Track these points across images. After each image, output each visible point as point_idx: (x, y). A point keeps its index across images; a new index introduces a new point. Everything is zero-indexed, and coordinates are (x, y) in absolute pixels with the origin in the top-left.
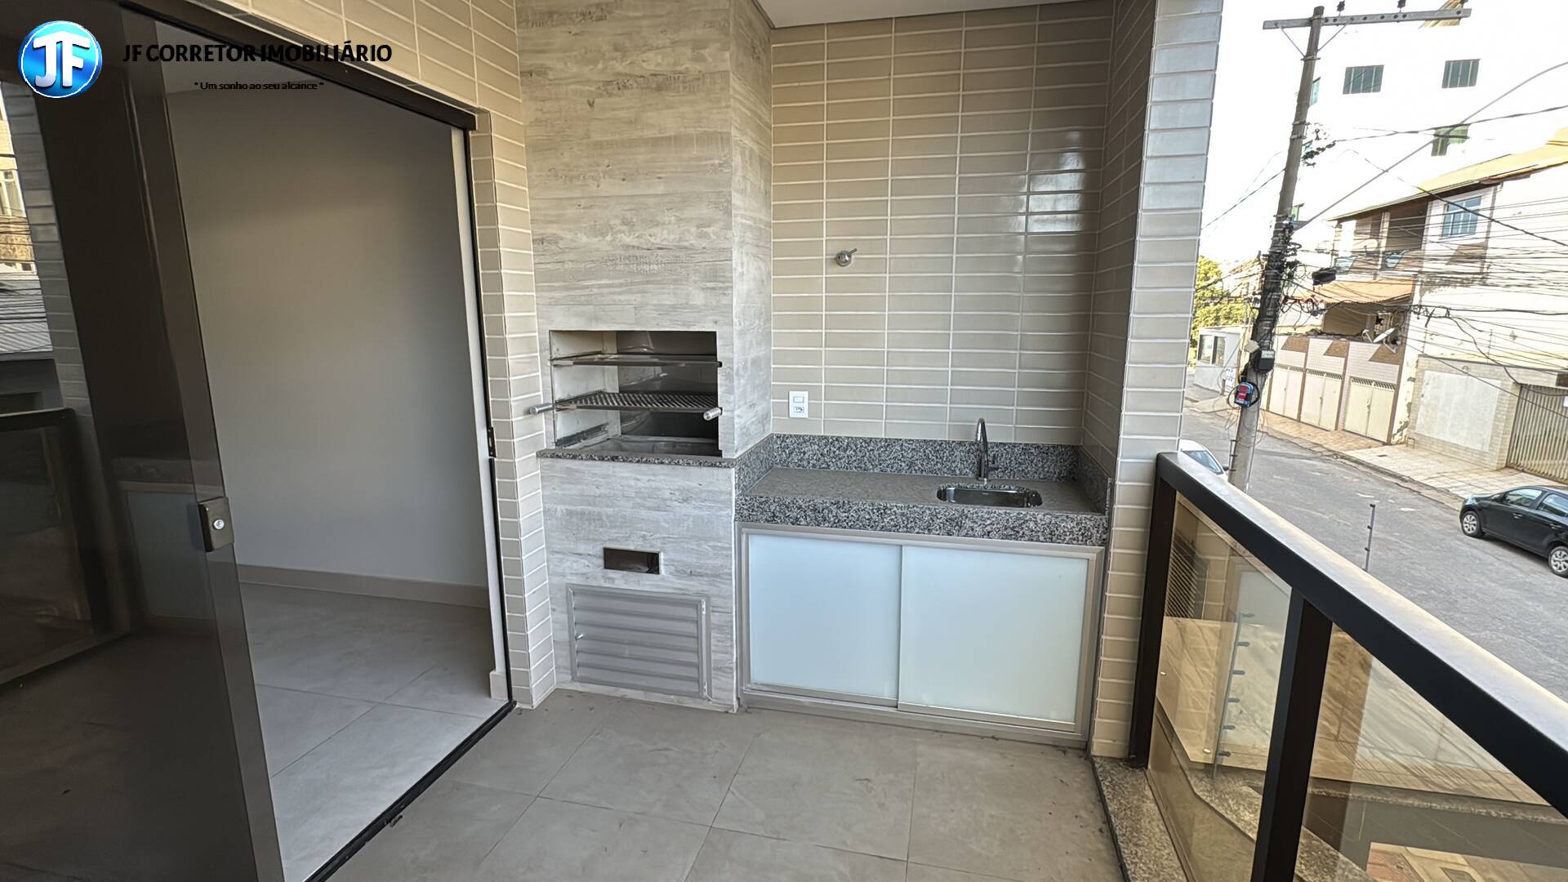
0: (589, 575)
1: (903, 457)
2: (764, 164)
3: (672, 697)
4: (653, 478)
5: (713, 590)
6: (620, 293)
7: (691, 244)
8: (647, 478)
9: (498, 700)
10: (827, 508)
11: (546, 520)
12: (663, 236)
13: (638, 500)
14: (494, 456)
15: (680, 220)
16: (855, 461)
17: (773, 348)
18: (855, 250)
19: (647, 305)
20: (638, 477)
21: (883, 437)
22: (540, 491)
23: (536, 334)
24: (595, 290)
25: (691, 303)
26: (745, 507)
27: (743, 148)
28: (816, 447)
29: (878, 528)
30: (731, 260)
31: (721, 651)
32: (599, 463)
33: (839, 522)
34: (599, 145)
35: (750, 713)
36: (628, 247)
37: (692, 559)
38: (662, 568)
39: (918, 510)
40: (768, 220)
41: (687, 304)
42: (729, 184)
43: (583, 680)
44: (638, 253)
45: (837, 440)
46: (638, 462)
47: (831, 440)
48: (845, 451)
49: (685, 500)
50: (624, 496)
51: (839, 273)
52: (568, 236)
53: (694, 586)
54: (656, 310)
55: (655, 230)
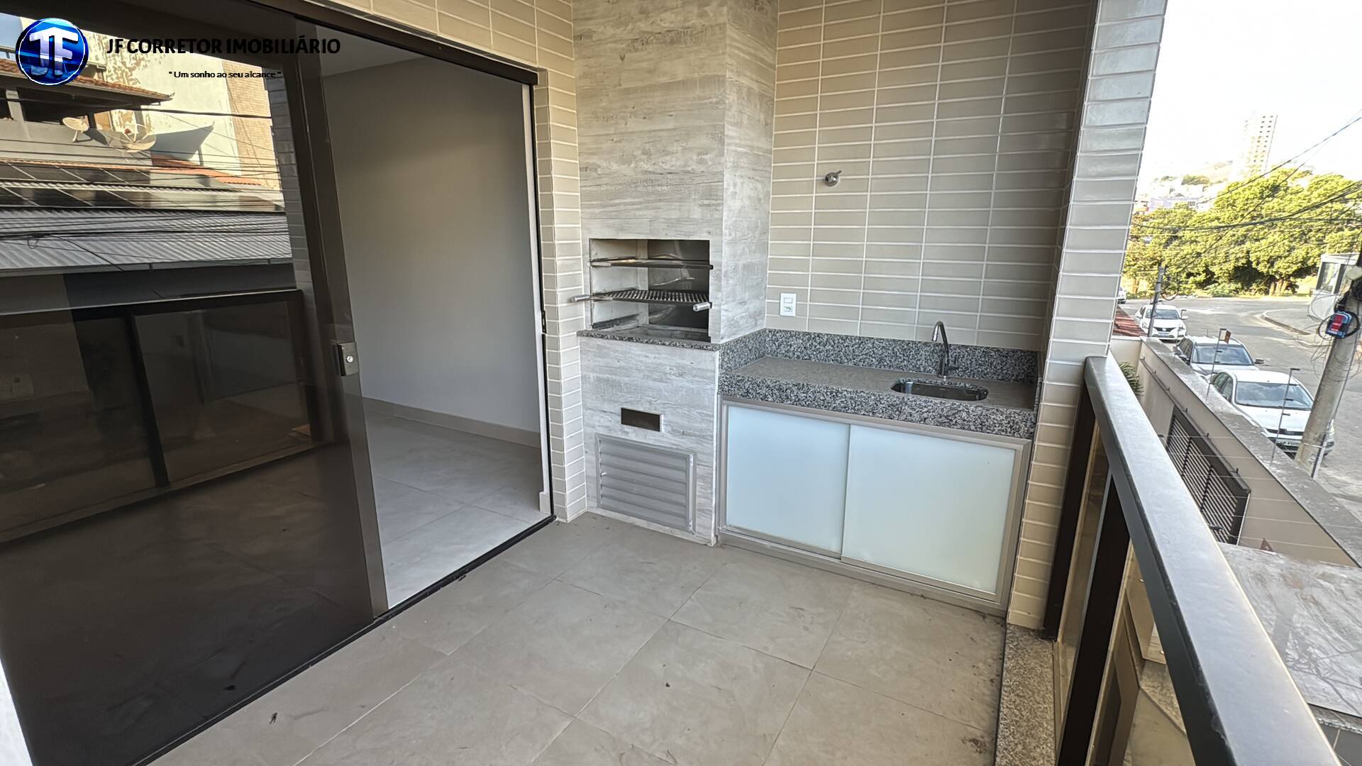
0: (611, 428)
1: (874, 353)
2: (766, 101)
3: (667, 528)
4: (657, 356)
5: (698, 448)
6: (638, 209)
7: (693, 169)
8: (653, 356)
9: (545, 513)
10: (790, 388)
11: (583, 383)
12: (673, 163)
13: (646, 373)
14: (545, 332)
15: (684, 149)
16: (832, 355)
17: (769, 257)
18: (840, 172)
19: (659, 218)
20: (648, 354)
21: (858, 335)
22: (579, 361)
23: (580, 241)
24: (622, 207)
25: (691, 217)
26: (726, 383)
27: (740, 87)
28: (801, 341)
29: (831, 408)
30: (723, 182)
31: (702, 496)
32: (620, 342)
33: (799, 400)
34: (627, 91)
35: (724, 548)
36: (646, 172)
37: (685, 422)
38: (662, 427)
39: (865, 395)
40: (769, 147)
41: (688, 218)
42: (722, 118)
43: (604, 507)
44: (652, 177)
45: (818, 336)
46: (647, 342)
47: (813, 336)
48: (825, 346)
49: (681, 375)
50: (636, 369)
51: (827, 192)
52: (604, 164)
53: (685, 443)
54: (666, 223)
55: (668, 158)
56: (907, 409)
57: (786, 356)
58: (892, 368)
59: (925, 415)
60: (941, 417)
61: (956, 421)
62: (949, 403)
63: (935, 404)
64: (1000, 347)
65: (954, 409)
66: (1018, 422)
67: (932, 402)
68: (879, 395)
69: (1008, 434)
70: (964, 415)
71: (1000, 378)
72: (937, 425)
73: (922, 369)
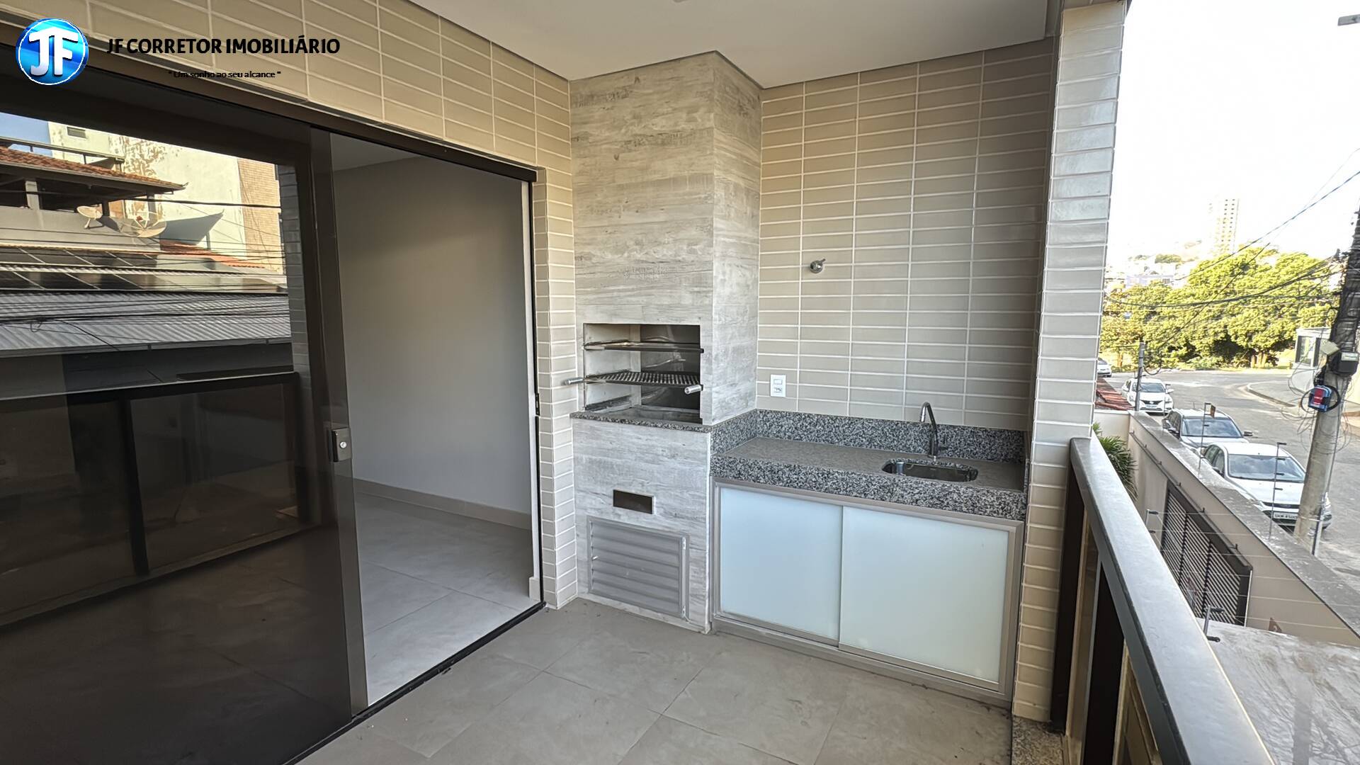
0: (603, 510)
1: (864, 433)
2: (752, 196)
3: (659, 614)
4: (649, 437)
5: (693, 531)
6: (634, 296)
7: (683, 258)
8: (645, 437)
9: (534, 599)
10: (781, 470)
11: (575, 465)
12: (665, 252)
13: (639, 455)
14: (539, 415)
15: (675, 240)
16: (823, 435)
17: (759, 339)
18: (824, 260)
19: (651, 304)
20: (640, 436)
21: (848, 415)
22: (572, 443)
23: (575, 326)
24: (615, 294)
25: (682, 303)
26: (718, 465)
27: (727, 185)
28: (792, 422)
29: (823, 490)
30: (712, 270)
31: (696, 580)
32: (612, 424)
33: (791, 482)
34: (621, 187)
35: (718, 635)
36: (639, 261)
37: (675, 504)
38: (655, 509)
39: (856, 476)
40: (756, 237)
41: (679, 304)
42: (711, 213)
43: (596, 593)
44: (645, 265)
45: (808, 416)
46: (639, 424)
47: (803, 417)
48: (815, 426)
49: (673, 457)
50: (629, 451)
51: (813, 278)
52: (598, 253)
53: (678, 526)
54: (658, 309)
55: (659, 248)
56: (899, 491)
57: (777, 436)
58: (882, 449)
59: (917, 497)
60: (932, 498)
61: (948, 503)
62: (939, 484)
63: (926, 485)
64: (988, 427)
65: (945, 490)
66: (1009, 503)
67: (922, 483)
68: (870, 477)
69: (1000, 516)
70: (955, 496)
71: (989, 457)
72: (929, 507)
73: (912, 449)
